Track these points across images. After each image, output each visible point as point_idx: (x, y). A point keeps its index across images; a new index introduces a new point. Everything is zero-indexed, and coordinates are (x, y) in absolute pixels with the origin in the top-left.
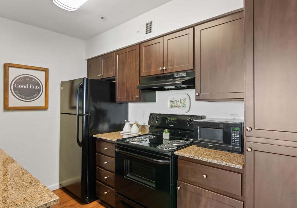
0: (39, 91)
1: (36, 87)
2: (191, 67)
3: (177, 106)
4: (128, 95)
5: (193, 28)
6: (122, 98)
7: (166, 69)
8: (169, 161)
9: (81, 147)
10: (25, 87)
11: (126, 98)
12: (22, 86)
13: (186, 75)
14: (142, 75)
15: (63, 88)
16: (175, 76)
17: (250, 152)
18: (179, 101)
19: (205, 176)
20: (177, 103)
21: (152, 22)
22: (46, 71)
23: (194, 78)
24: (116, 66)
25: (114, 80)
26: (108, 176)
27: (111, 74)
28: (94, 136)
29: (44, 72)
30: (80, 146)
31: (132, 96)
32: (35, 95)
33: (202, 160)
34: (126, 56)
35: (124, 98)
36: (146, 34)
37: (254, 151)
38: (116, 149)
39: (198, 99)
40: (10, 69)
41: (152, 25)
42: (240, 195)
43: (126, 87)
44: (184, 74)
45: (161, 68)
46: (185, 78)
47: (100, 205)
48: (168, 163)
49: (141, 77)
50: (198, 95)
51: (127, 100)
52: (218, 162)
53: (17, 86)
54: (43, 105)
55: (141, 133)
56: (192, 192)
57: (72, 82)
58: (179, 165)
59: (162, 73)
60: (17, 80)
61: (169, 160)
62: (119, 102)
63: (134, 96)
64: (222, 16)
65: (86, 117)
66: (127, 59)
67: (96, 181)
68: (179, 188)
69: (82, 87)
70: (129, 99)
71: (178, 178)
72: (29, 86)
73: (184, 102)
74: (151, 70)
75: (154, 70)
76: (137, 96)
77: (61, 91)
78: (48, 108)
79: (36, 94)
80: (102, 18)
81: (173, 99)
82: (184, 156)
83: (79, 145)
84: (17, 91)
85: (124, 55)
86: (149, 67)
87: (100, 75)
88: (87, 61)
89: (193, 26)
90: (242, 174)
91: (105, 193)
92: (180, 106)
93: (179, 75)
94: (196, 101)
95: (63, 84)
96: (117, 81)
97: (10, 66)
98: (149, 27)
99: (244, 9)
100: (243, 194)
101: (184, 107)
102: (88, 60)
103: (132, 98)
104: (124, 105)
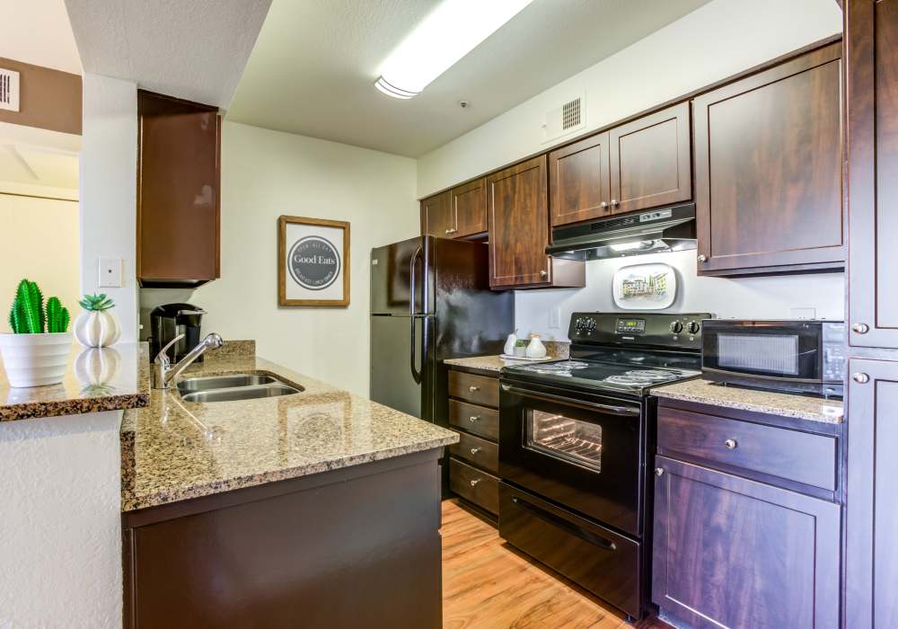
0: (333, 268)
1: (328, 261)
2: (686, 195)
3: (640, 295)
4: (519, 270)
5: (687, 102)
6: (505, 279)
7: (617, 206)
8: (637, 410)
9: (418, 383)
10: (311, 260)
11: (516, 278)
12: (306, 260)
13: (670, 216)
14: (555, 223)
15: (375, 262)
16: (642, 220)
17: (862, 383)
18: (648, 281)
19: (732, 444)
20: (642, 287)
21: (578, 101)
22: (345, 227)
23: (694, 220)
24: (489, 207)
25: (486, 239)
26: (479, 449)
27: (478, 227)
28: (446, 361)
29: (341, 231)
30: (416, 381)
31: (529, 273)
32: (327, 278)
33: (723, 405)
34: (514, 183)
35: (510, 278)
36: (565, 128)
37: (876, 381)
38: (503, 386)
39: (705, 270)
40: (288, 226)
41: (579, 107)
42: (833, 489)
43: (515, 254)
44: (667, 213)
45: (604, 204)
46: (667, 223)
47: (460, 509)
48: (635, 413)
49: (552, 229)
50: (706, 261)
51: (518, 283)
52: (771, 408)
53: (298, 258)
54: (340, 297)
55: (549, 358)
56: (694, 480)
57: (392, 249)
58: (661, 419)
59: (608, 213)
60: (299, 247)
61: (637, 406)
62: (495, 289)
63: (535, 271)
64: (772, 63)
65: (429, 320)
66: (517, 189)
67: (451, 458)
68: (660, 471)
69: (421, 256)
70: (522, 278)
71: (656, 450)
72: (317, 259)
73: (661, 284)
74: (579, 209)
75: (584, 210)
76: (544, 273)
77: (373, 268)
78: (349, 303)
79: (329, 276)
80: (464, 105)
81: (632, 276)
82: (675, 398)
83: (415, 378)
84: (297, 270)
85: (509, 182)
86: (573, 203)
87: (452, 230)
88: (419, 203)
89: (689, 99)
90: (837, 439)
91: (474, 482)
92: (649, 293)
93: (652, 216)
94: (698, 275)
95: (375, 253)
96: (494, 241)
97: (287, 222)
98: (572, 113)
99: (845, 35)
100: (840, 484)
101: (660, 297)
102: (422, 201)
103: (531, 278)
104: (505, 296)
